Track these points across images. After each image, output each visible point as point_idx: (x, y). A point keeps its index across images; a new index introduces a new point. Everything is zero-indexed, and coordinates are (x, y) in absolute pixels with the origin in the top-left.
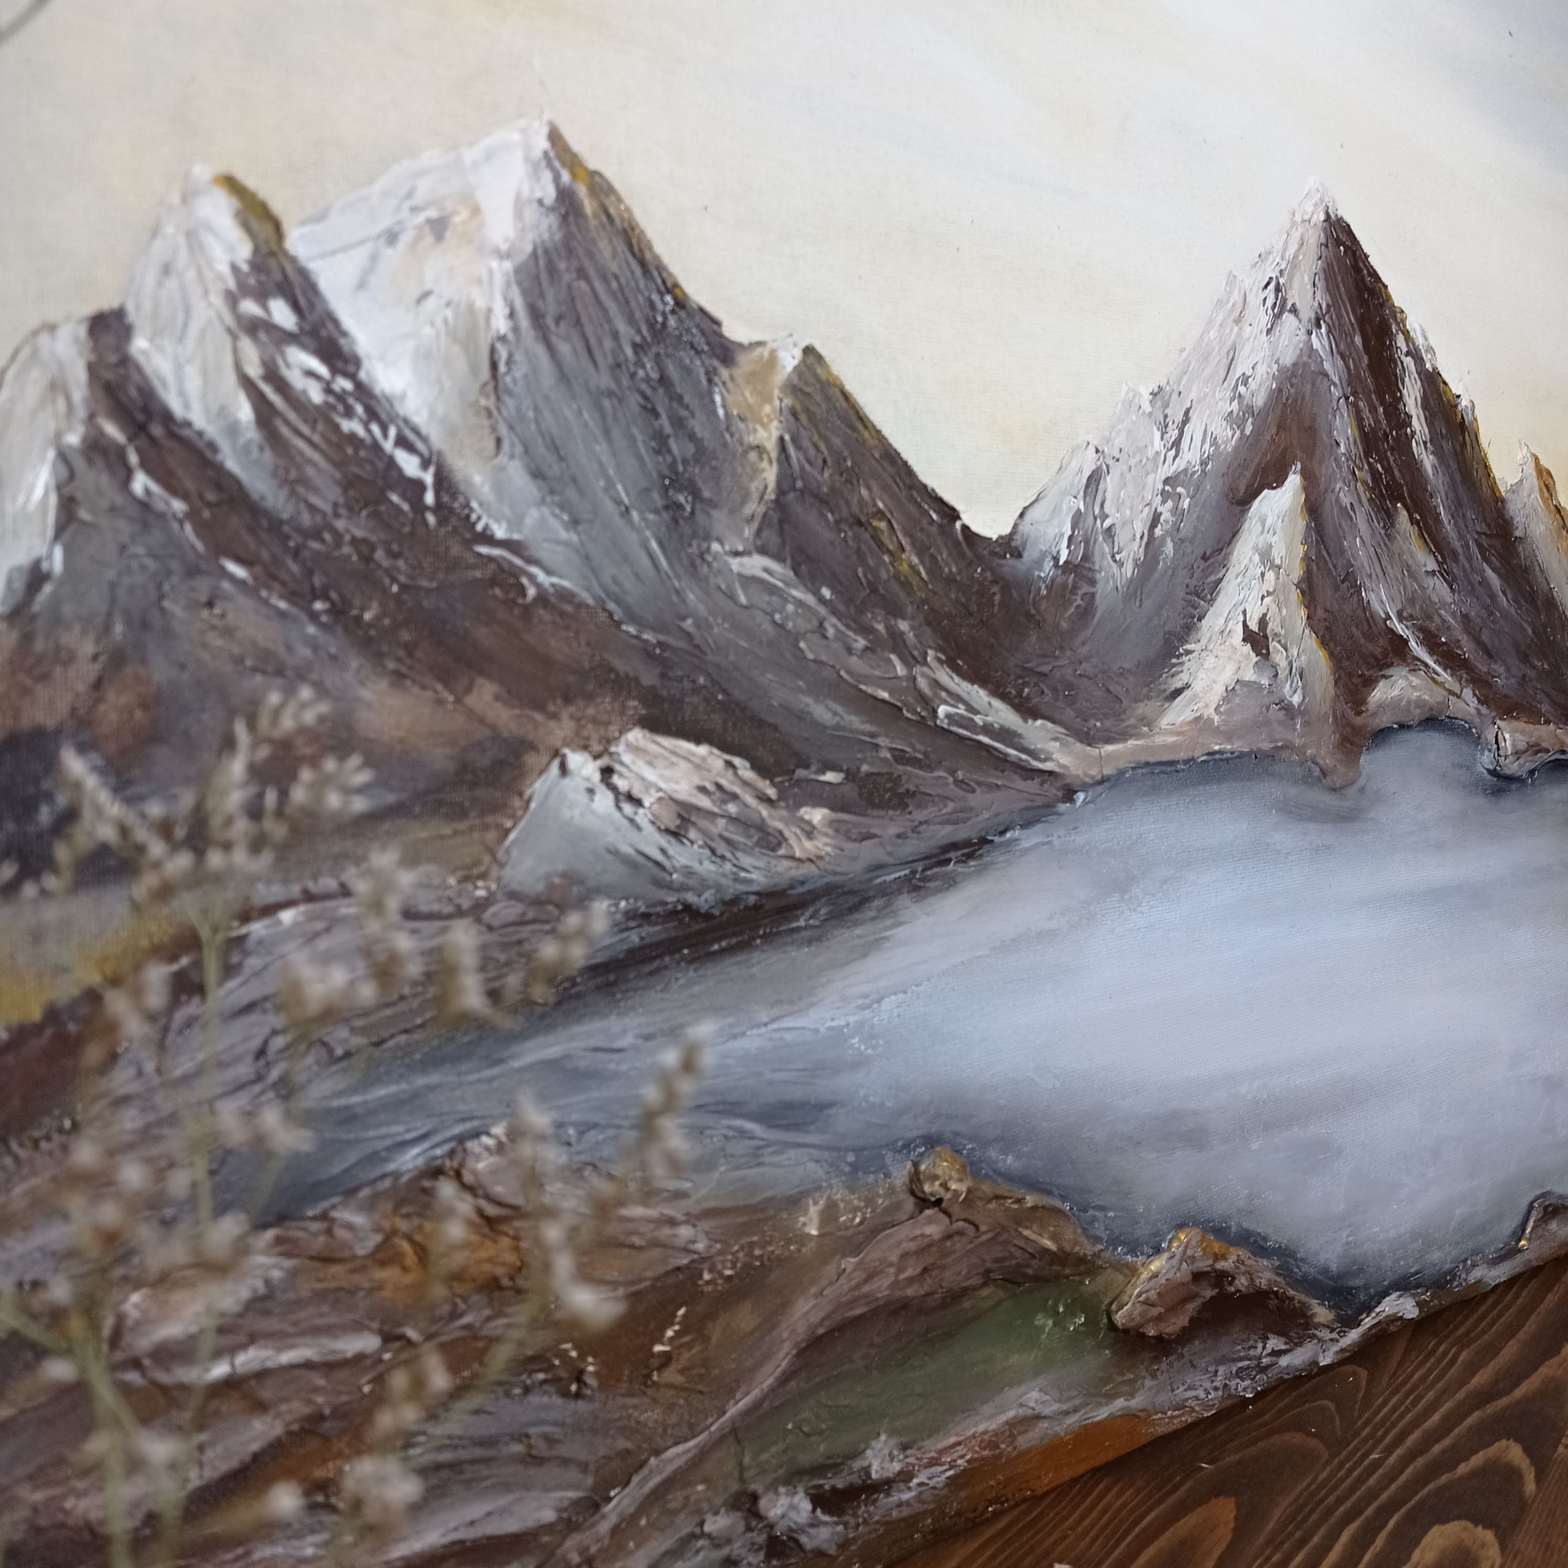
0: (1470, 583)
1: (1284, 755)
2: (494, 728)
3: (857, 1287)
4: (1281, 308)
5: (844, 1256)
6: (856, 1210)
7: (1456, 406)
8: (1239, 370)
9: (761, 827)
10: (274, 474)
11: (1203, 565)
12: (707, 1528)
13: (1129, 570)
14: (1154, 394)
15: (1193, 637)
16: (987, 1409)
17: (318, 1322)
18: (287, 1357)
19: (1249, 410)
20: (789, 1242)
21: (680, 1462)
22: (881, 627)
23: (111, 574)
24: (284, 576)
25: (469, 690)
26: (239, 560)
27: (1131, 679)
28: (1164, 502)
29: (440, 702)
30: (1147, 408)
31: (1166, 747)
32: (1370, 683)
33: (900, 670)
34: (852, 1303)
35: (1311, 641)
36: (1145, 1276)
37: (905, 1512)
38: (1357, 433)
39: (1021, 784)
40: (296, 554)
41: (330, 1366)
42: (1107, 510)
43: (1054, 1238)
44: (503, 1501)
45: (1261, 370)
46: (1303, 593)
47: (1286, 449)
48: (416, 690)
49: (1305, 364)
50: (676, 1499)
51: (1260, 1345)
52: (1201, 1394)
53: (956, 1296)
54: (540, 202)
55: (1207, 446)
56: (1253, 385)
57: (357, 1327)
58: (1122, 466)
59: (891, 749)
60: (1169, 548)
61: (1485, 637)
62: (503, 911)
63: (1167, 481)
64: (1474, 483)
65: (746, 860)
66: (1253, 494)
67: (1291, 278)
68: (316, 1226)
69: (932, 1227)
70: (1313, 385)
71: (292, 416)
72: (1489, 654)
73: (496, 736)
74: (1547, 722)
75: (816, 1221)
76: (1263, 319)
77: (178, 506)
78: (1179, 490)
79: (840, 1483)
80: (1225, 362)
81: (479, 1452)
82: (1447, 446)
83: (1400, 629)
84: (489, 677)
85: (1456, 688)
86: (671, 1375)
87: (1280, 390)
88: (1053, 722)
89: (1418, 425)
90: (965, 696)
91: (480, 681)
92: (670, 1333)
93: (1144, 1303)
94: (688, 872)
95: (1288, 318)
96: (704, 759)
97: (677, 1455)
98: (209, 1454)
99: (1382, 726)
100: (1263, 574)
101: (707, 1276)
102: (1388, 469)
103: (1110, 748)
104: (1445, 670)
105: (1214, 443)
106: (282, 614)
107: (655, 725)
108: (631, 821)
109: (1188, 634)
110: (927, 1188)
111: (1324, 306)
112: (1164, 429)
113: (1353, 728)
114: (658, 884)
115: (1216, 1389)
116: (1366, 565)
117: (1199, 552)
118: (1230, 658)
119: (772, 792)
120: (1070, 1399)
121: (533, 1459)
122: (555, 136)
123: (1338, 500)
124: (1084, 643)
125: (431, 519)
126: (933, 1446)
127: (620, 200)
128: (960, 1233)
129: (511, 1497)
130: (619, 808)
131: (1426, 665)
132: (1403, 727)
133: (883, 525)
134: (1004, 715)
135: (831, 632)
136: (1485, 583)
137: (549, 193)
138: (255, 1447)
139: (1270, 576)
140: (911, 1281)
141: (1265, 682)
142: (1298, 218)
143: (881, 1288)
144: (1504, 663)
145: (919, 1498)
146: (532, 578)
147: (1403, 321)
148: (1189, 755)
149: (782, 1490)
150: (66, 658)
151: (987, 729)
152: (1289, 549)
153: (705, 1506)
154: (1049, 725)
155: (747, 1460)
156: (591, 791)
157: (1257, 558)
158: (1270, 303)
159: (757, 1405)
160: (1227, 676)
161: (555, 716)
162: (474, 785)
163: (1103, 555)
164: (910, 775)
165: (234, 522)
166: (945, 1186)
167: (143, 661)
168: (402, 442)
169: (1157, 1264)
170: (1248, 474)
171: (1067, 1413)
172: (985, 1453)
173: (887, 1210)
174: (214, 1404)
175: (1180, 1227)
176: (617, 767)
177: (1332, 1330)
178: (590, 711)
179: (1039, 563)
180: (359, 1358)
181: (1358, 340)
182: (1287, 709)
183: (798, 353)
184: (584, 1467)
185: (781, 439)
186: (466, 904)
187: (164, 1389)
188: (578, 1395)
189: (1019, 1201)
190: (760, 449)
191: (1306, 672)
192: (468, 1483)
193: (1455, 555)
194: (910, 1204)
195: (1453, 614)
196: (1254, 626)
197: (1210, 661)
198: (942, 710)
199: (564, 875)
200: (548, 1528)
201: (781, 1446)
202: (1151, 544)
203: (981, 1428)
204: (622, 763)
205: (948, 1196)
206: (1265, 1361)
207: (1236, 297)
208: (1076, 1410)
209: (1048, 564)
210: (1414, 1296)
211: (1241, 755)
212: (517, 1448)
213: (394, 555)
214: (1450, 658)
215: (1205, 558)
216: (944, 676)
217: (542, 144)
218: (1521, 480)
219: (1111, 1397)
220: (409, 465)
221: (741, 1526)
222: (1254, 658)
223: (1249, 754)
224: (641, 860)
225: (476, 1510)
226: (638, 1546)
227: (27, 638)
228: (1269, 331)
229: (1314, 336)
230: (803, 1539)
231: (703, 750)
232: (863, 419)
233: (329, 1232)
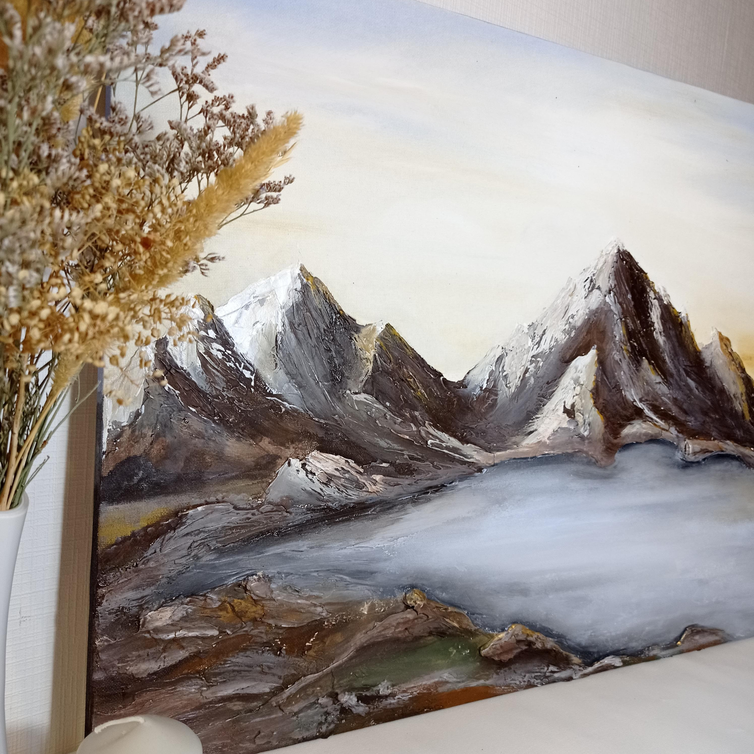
0: (679, 385)
1: (578, 454)
2: (267, 452)
3: (380, 632)
4: (593, 286)
5: (376, 621)
6: (382, 607)
7: (679, 317)
8: (569, 314)
9: (357, 481)
10: (206, 380)
11: (547, 386)
12: (319, 701)
13: (513, 389)
14: (530, 326)
15: (540, 412)
16: (427, 677)
17: (201, 625)
18: (191, 634)
19: (574, 328)
20: (357, 615)
21: (312, 680)
22: (408, 415)
23: (158, 412)
24: (207, 410)
25: (261, 441)
26: (194, 407)
27: (511, 428)
28: (531, 364)
29: (251, 445)
30: (526, 331)
31: (523, 453)
32: (623, 426)
33: (414, 428)
34: (377, 637)
35: (595, 412)
36: (496, 639)
37: (392, 706)
38: (625, 332)
39: (460, 466)
40: (210, 403)
41: (203, 638)
42: (505, 369)
43: (458, 622)
44: (253, 684)
45: (581, 312)
46: (593, 394)
47: (590, 340)
48: (244, 441)
49: (602, 308)
50: (310, 691)
51: (546, 668)
52: (518, 683)
53: (417, 638)
54: (296, 290)
55: (552, 343)
56: (576, 318)
57: (212, 628)
58: (513, 353)
59: (408, 455)
60: (532, 380)
61: (685, 406)
62: (266, 508)
63: (533, 357)
64: (685, 346)
65: (350, 492)
66: (572, 358)
67: (598, 276)
68: (201, 598)
69: (410, 615)
70: (606, 315)
71: (212, 363)
72: (686, 412)
73: (268, 455)
74: (714, 439)
75: (367, 609)
76: (584, 293)
77: (177, 392)
78: (538, 359)
79: (368, 694)
80: (564, 311)
81: (246, 668)
82: (672, 333)
83: (640, 405)
84: (267, 437)
85: (666, 426)
86: (311, 653)
87: (589, 319)
88: (475, 444)
89: (658, 325)
90: (439, 437)
91: (264, 438)
92: (312, 640)
93: (495, 648)
94: (330, 496)
95: (596, 292)
96: (338, 460)
97: (311, 678)
98: (167, 659)
99: (627, 443)
100: (574, 388)
101: (326, 623)
102: (640, 344)
103: (499, 453)
104: (662, 420)
105: (556, 341)
106: (205, 421)
107: (322, 450)
108: (311, 480)
109: (538, 411)
110: (408, 602)
111: (613, 285)
112: (533, 338)
113: (612, 444)
114: (319, 500)
115: (524, 681)
116: (625, 382)
117: (546, 381)
118: (556, 419)
119: (362, 470)
120: (461, 678)
121: (263, 672)
122: (302, 269)
123: (613, 358)
124: (491, 416)
125: (253, 390)
126: (404, 687)
127: (323, 285)
128: (421, 618)
129: (256, 683)
130: (307, 476)
131: (652, 419)
132: (637, 443)
133: (412, 380)
134: (454, 442)
135: (388, 417)
136: (687, 385)
137: (299, 286)
138: (180, 659)
139: (578, 388)
140: (400, 632)
141: (572, 427)
142: (604, 253)
143: (389, 633)
144: (693, 416)
145: (398, 703)
146: (284, 406)
147: (653, 287)
148: (534, 455)
149: (346, 693)
150: (143, 436)
151: (447, 448)
152: (588, 378)
153: (319, 694)
154: (473, 446)
155: (335, 682)
156: (298, 471)
157: (572, 382)
158: (587, 287)
159: (340, 666)
160: (555, 426)
161: (288, 448)
162: (261, 469)
163: (502, 385)
164: (415, 464)
165: (194, 395)
166: (415, 602)
167: (165, 436)
168: (246, 368)
169: (502, 635)
170: (571, 351)
171: (459, 682)
172: (425, 691)
173: (394, 608)
174: (169, 645)
175: (514, 623)
176: (307, 463)
177: (580, 666)
178: (300, 446)
179: (474, 389)
180: (212, 637)
181: (629, 296)
182: (582, 438)
183: (384, 327)
184: (280, 678)
185: (375, 355)
186: (254, 506)
187: (156, 640)
188: (279, 655)
189: (446, 609)
190: (367, 359)
191: (592, 424)
192: (242, 677)
193: (672, 376)
194: (403, 606)
195: (669, 398)
196: (568, 407)
197: (547, 421)
198: (429, 442)
199: (287, 497)
200: (265, 694)
201: (348, 679)
202: (524, 380)
203: (424, 683)
204: (309, 462)
205: (416, 606)
206: (548, 674)
207: (572, 286)
208: (463, 682)
209: (478, 390)
210: (621, 658)
211: (558, 455)
212: (259, 669)
213: (240, 401)
214: (664, 415)
215: (548, 383)
216: (431, 430)
217: (298, 271)
218: (711, 343)
219: (478, 679)
220: (247, 374)
221: (332, 702)
222: (568, 419)
223: (562, 455)
224: (313, 492)
225: (244, 685)
226: (295, 703)
227: (133, 432)
228: (586, 297)
229: (607, 297)
230: (353, 710)
231: (338, 457)
232: (406, 345)
233: (205, 600)
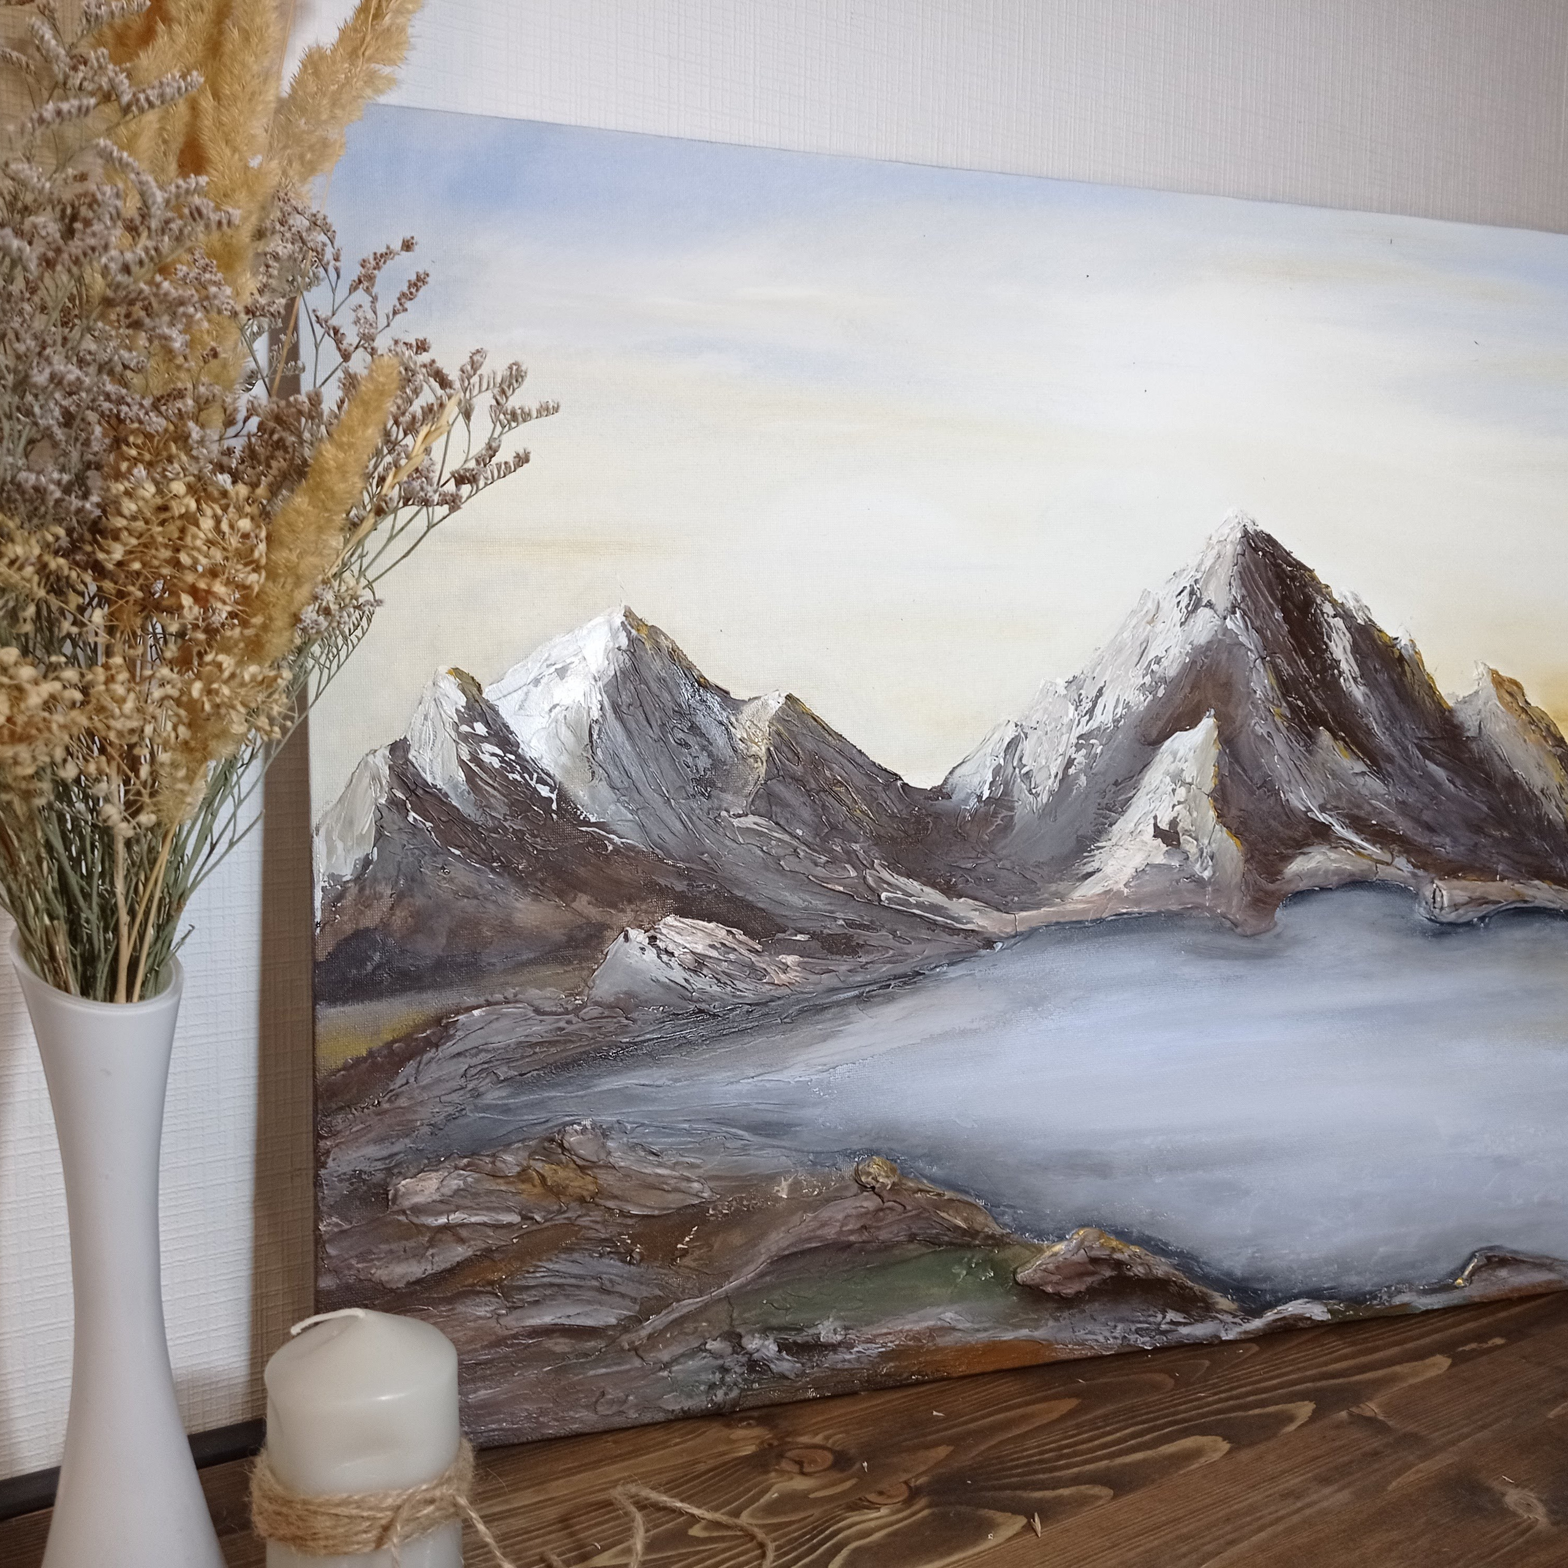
0: (1408, 777)
1: (1194, 913)
2: (587, 918)
3: (813, 1230)
4: (1195, 602)
5: (805, 1212)
6: (815, 1187)
7: (1394, 646)
8: (1151, 655)
9: (752, 967)
10: (475, 804)
11: (1114, 789)
12: (708, 1346)
13: (1044, 798)
14: (1069, 682)
15: (1104, 837)
16: (911, 1317)
17: (489, 1204)
18: (473, 1219)
19: (1163, 680)
20: (767, 1200)
21: (692, 1308)
22: (838, 849)
23: (399, 858)
24: (479, 852)
25: (574, 900)
26: (457, 847)
27: (1046, 868)
28: (1077, 751)
29: (558, 907)
30: (1062, 691)
31: (1074, 912)
32: (1288, 859)
33: (853, 874)
34: (809, 1240)
35: (1222, 834)
36: (1048, 1254)
37: (847, 1365)
38: (1274, 682)
39: (948, 938)
40: (484, 841)
41: (497, 1227)
42: (1024, 762)
43: (965, 1220)
44: (588, 1308)
45: (1174, 651)
46: (1215, 800)
47: (1200, 701)
48: (545, 901)
49: (1220, 640)
50: (689, 1327)
51: (1160, 1316)
52: (1102, 1339)
53: (887, 1247)
54: (619, 649)
55: (1119, 710)
56: (1165, 663)
57: (509, 1210)
58: (1039, 732)
59: (844, 920)
60: (1083, 780)
61: (1427, 816)
62: (591, 1011)
63: (1080, 737)
64: (1415, 702)
65: (740, 985)
66: (1165, 735)
67: (1206, 583)
68: (487, 1160)
69: (870, 1203)
70: (1230, 652)
71: (484, 776)
72: (1430, 828)
73: (589, 923)
74: (1502, 880)
75: (786, 1190)
76: (1178, 616)
77: (428, 824)
78: (1092, 741)
79: (799, 1340)
80: (1139, 651)
81: (573, 1281)
82: (1383, 677)
83: (1322, 817)
84: (585, 893)
85: (1387, 857)
86: (687, 1261)
87: (1193, 662)
88: (975, 899)
89: (1347, 664)
90: (902, 886)
91: (580, 894)
92: (687, 1239)
93: (1045, 1270)
94: (703, 991)
95: (1204, 613)
96: (713, 930)
97: (689, 1304)
98: (436, 1258)
99: (1298, 889)
100: (1174, 790)
101: (711, 1212)
102: (1310, 703)
103: (1024, 914)
104: (1374, 845)
105: (1127, 705)
106: (477, 869)
107: (682, 912)
108: (666, 964)
109: (1100, 837)
110: (863, 1179)
111: (1239, 598)
112: (1078, 703)
113: (1266, 892)
114: (684, 998)
115: (1115, 1338)
116: (1284, 774)
117: (1112, 780)
118: (1140, 850)
119: (759, 947)
120: (980, 1322)
121: (602, 1290)
122: (628, 614)
123: (1253, 731)
124: (1003, 848)
125: (555, 816)
126: (869, 1332)
127: (666, 638)
128: (891, 1209)
129: (591, 1308)
130: (659, 957)
131: (1351, 843)
132: (1323, 889)
133: (842, 789)
134: (932, 896)
135: (802, 854)
136: (1428, 776)
137: (624, 642)
138: (458, 1259)
139: (1182, 792)
140: (852, 1232)
141: (1175, 863)
142: (1214, 540)
143: (830, 1233)
144: (1448, 835)
145: (858, 1359)
146: (611, 841)
147: (1330, 594)
148: (1098, 916)
149: (757, 1335)
150: (379, 897)
151: (919, 905)
152: (1201, 770)
153: (707, 1335)
154: (971, 901)
155: (735, 1315)
156: (643, 949)
157: (1168, 779)
158: (1183, 605)
159: (743, 1286)
160: (1138, 861)
161: (623, 911)
162: (577, 947)
163: (1021, 791)
164: (860, 934)
165: (455, 829)
166: (875, 1179)
167: (412, 896)
168: (540, 781)
169: (1060, 1247)
170: (1160, 724)
171: (978, 1330)
172: (911, 1343)
173: (837, 1190)
174: (439, 1236)
175: (1082, 1226)
176: (659, 936)
177: (1235, 1316)
178: (644, 907)
179: (965, 801)
180: (510, 1225)
181: (1278, 615)
182: (1200, 882)
183: (782, 700)
184: (634, 1300)
185: (769, 749)
186: (570, 1007)
187: (416, 1225)
188: (630, 1263)
189: (938, 1194)
190: (756, 757)
191: (1217, 855)
192: (567, 1296)
193: (1390, 759)
194: (855, 1188)
195: (1388, 803)
196: (1164, 825)
197: (1120, 853)
198: (884, 895)
199: (625, 993)
200: (609, 1327)
201: (758, 1311)
202: (1065, 779)
203: (907, 1327)
204: (661, 934)
205: (878, 1186)
206: (1164, 1327)
207: (1150, 606)
208: (985, 1330)
209: (973, 802)
210: (1326, 1305)
211: (1150, 915)
212: (595, 1283)
213: (534, 836)
214: (1381, 835)
215: (1116, 784)
216: (885, 875)
217: (619, 619)
218: (1477, 693)
219: (1016, 1327)
220: (544, 791)
221: (730, 1350)
222: (1164, 848)
223: (1159, 913)
224: (672, 984)
225: (572, 1311)
226: (665, 1347)
227: (362, 890)
228: (1182, 624)
229: (1228, 620)
230: (772, 1366)
231: (712, 925)
232: (825, 728)
233: (493, 1163)
